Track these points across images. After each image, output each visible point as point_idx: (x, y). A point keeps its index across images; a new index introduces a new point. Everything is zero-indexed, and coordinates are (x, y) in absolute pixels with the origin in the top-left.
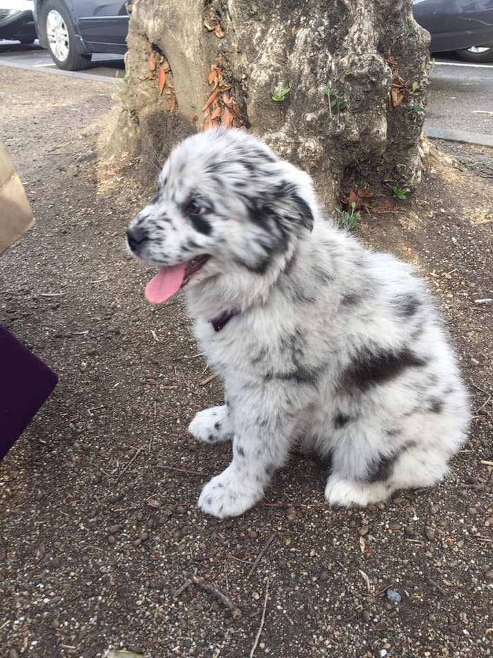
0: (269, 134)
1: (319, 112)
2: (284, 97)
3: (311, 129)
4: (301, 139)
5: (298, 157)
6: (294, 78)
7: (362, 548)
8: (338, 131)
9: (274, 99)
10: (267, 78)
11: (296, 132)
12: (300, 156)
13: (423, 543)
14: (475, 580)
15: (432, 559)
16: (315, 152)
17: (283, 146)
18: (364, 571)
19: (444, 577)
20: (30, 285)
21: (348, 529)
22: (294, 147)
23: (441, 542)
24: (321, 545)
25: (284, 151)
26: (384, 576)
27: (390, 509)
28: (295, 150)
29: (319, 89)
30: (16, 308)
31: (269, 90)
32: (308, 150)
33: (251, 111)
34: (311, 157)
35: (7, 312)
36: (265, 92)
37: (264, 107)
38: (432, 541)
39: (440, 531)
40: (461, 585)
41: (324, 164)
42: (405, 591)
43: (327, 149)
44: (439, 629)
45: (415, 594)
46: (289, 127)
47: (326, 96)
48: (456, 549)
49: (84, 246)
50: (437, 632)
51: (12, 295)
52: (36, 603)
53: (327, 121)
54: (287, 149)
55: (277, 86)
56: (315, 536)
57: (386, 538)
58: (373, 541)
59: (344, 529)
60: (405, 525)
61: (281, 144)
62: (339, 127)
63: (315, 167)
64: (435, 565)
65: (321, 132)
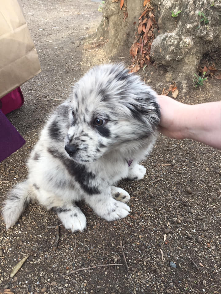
0: (167, 33)
1: (194, 24)
2: (177, 15)
3: (189, 32)
4: (183, 37)
5: (180, 46)
6: (184, 6)
7: (165, 239)
8: (202, 34)
9: (172, 15)
10: (171, 5)
11: (180, 33)
12: (181, 45)
13: (195, 243)
14: (216, 267)
15: (197, 252)
16: (189, 44)
17: (173, 40)
18: (163, 250)
19: (201, 261)
20: (47, 94)
21: (160, 229)
22: (178, 41)
23: (204, 245)
24: (145, 233)
25: (173, 43)
26: (171, 255)
27: (183, 224)
28: (178, 43)
29: (196, 12)
30: (39, 103)
31: (171, 11)
32: (185, 43)
33: (160, 21)
34: (186, 47)
35: (35, 104)
36: (169, 12)
37: (167, 19)
38: (200, 243)
39: (205, 239)
40: (208, 267)
41: (192, 51)
42: (179, 264)
43: (195, 43)
44: (191, 285)
45: (184, 266)
46: (178, 31)
47: (199, 16)
48: (210, 250)
49: (75, 79)
50: (189, 287)
51: (39, 97)
52: (15, 232)
53: (197, 29)
54: (175, 42)
55: (175, 9)
56: (143, 229)
57: (177, 237)
58: (170, 237)
59: (158, 228)
60: (188, 233)
61: (172, 38)
62: (203, 33)
63: (187, 52)
64: (198, 255)
65: (193, 34)
